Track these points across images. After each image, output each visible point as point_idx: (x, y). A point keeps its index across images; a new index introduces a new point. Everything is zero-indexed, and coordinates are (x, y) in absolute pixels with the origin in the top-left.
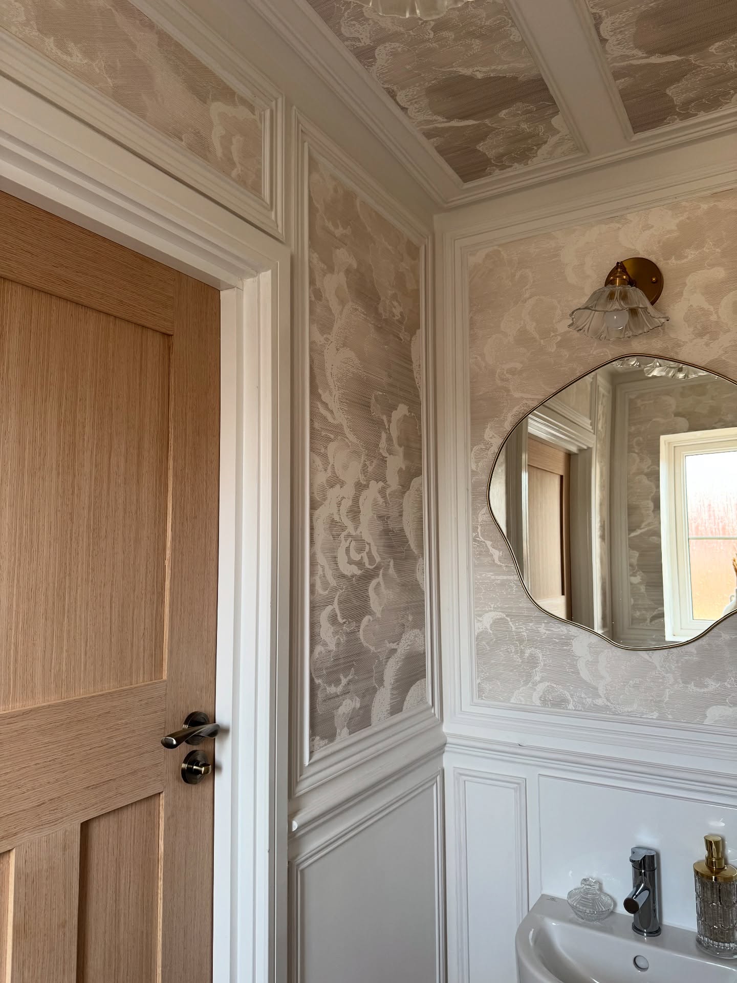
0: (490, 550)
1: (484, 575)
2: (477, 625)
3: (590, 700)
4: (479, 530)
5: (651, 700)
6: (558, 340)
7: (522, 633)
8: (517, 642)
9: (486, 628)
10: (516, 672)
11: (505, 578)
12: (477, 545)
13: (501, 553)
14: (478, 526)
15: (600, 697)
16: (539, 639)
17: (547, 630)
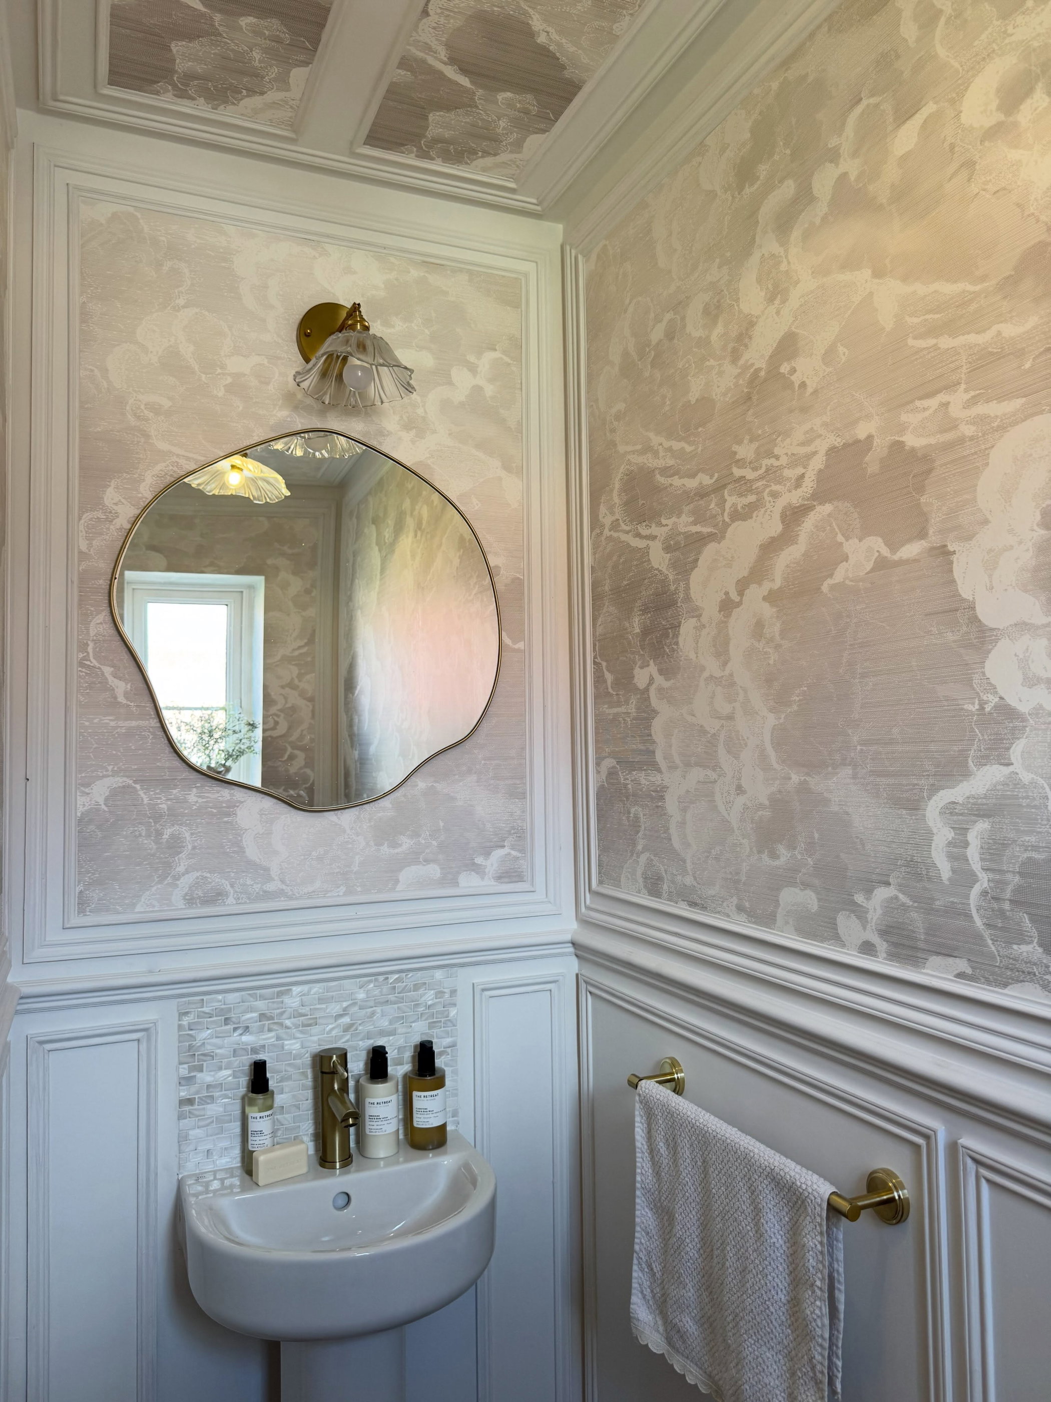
0: (110, 681)
1: (96, 721)
2: (81, 800)
3: (259, 886)
4: (90, 649)
5: (337, 873)
6: (227, 382)
7: (160, 806)
8: (151, 820)
9: (97, 804)
10: (146, 864)
11: (134, 723)
12: (86, 673)
13: (129, 686)
14: (89, 642)
15: (273, 880)
16: (186, 811)
17: (199, 797)
